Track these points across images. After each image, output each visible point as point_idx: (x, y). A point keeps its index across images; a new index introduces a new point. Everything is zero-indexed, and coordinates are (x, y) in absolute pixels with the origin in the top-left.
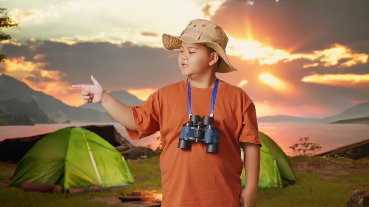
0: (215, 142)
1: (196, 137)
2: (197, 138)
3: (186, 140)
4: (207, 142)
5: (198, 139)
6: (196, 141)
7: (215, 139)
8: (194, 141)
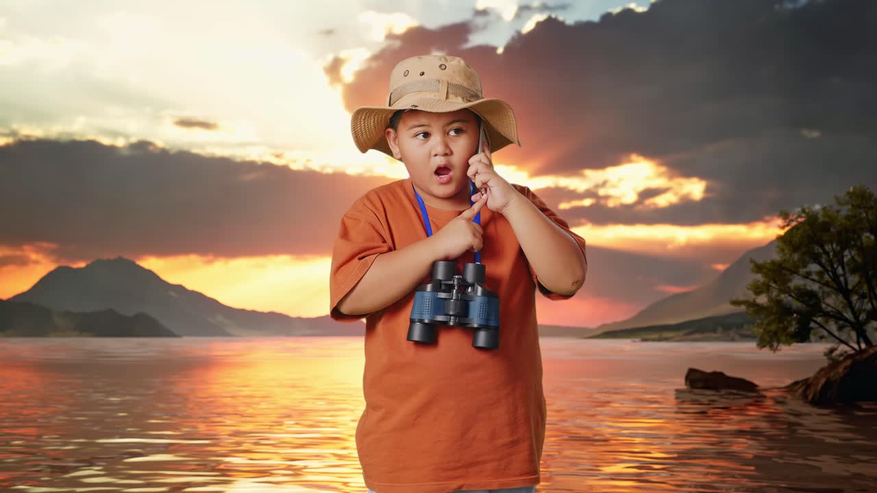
0: (492, 323)
1: (451, 315)
2: (452, 318)
3: (426, 321)
4: (476, 326)
5: (456, 319)
6: (451, 324)
7: (493, 318)
8: (445, 324)
